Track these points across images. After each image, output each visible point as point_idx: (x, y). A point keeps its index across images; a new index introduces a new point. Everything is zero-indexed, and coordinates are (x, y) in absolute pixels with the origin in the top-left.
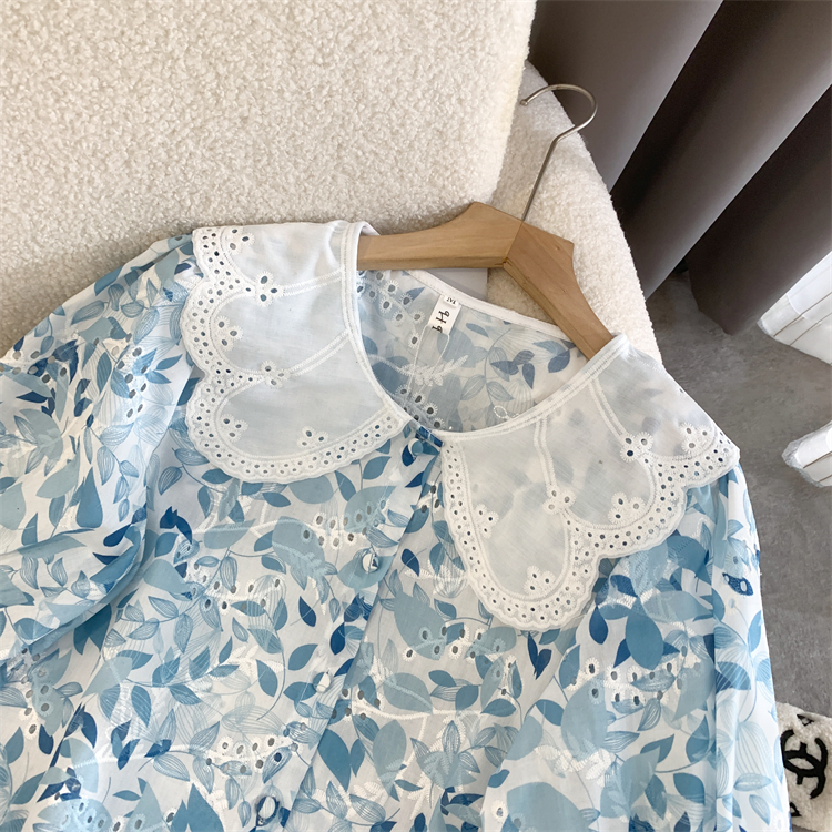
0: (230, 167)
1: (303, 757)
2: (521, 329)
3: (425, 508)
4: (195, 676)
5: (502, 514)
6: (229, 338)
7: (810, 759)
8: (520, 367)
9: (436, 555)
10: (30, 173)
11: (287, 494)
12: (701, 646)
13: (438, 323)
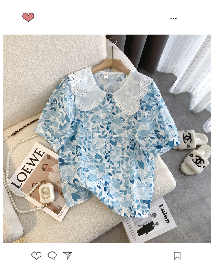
0: (71, 64)
1: (109, 144)
2: (118, 74)
3: (113, 106)
4: (90, 139)
5: (124, 101)
6: (78, 89)
7: (188, 137)
8: (120, 80)
9: (117, 111)
10: (46, 73)
11: (93, 111)
12: (156, 105)
13: (106, 78)
